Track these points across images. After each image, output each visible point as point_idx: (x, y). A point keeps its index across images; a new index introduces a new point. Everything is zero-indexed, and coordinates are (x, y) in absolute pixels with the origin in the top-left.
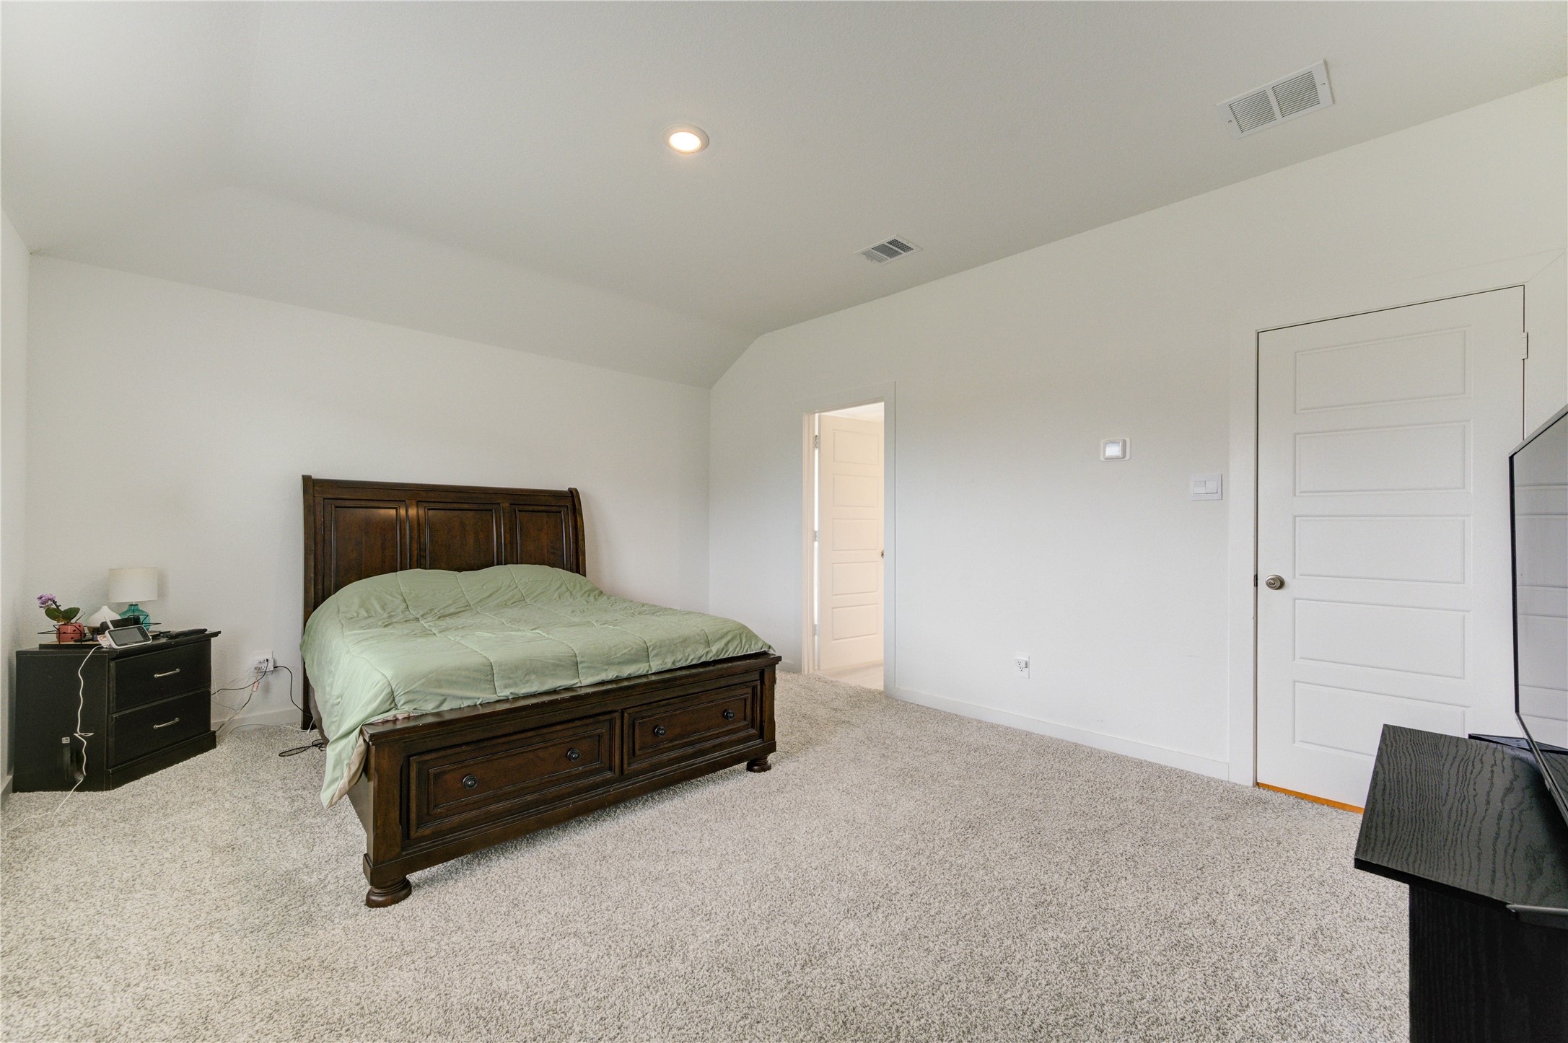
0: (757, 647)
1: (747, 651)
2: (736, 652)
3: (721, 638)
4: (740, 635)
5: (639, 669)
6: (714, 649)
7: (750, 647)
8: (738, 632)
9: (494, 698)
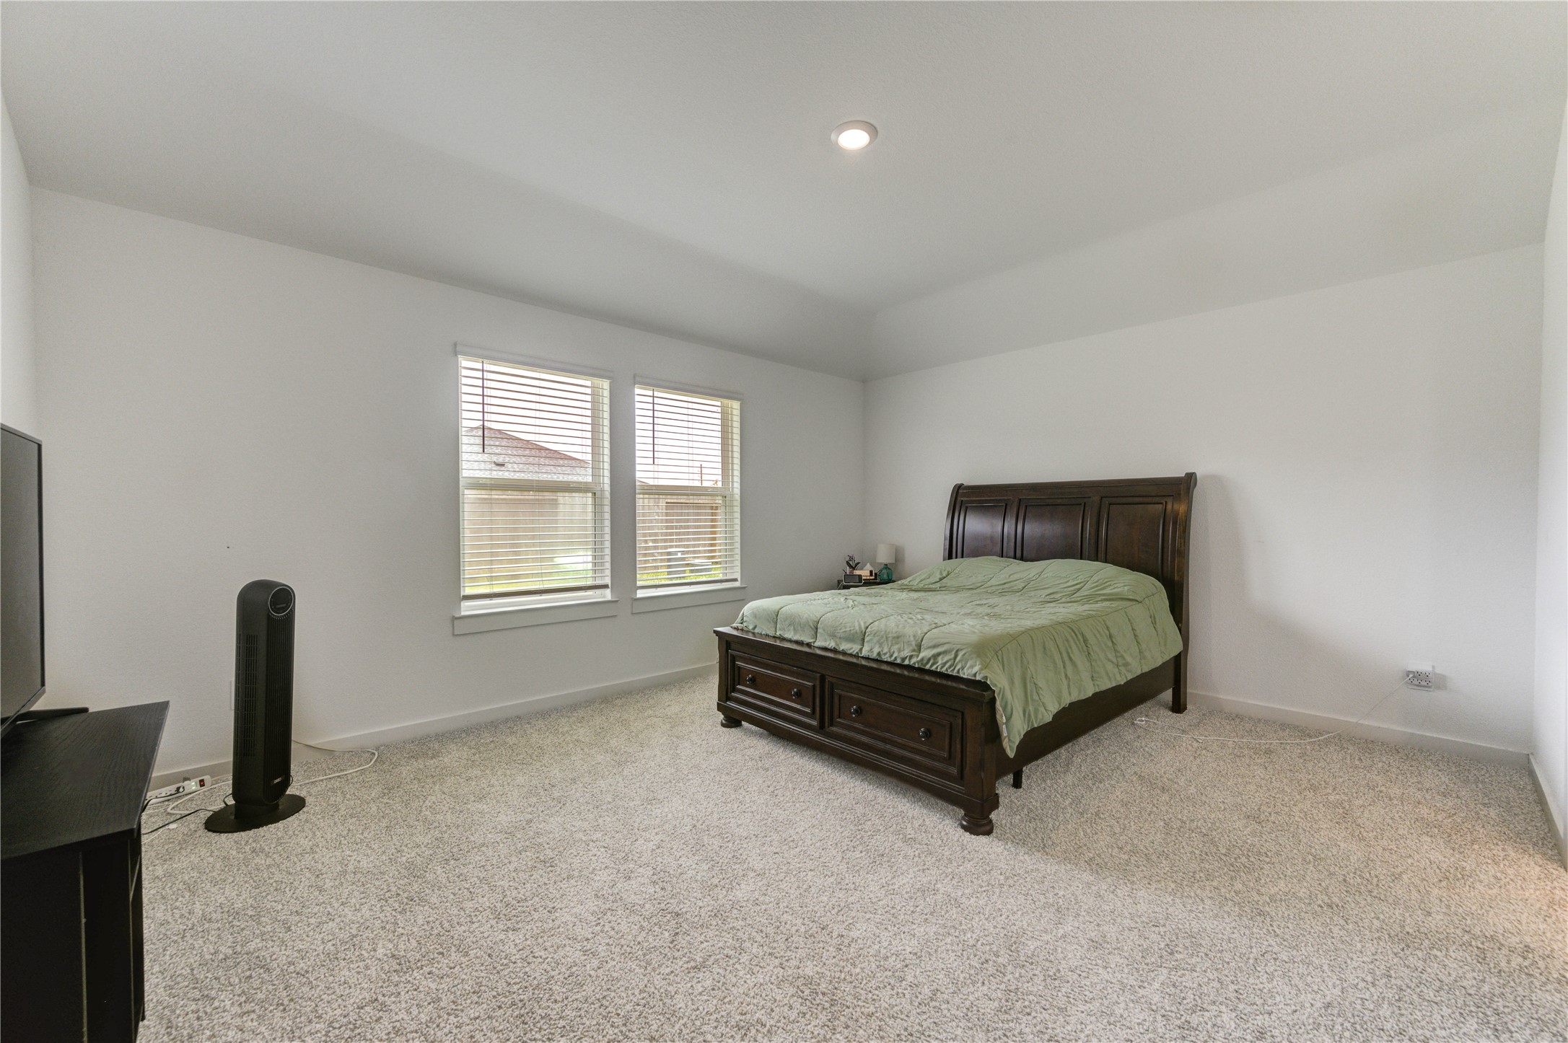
0: (970, 671)
1: (958, 672)
2: (945, 668)
3: (934, 647)
4: (957, 651)
5: (852, 648)
6: (925, 654)
7: (963, 668)
8: (959, 647)
9: (771, 633)
